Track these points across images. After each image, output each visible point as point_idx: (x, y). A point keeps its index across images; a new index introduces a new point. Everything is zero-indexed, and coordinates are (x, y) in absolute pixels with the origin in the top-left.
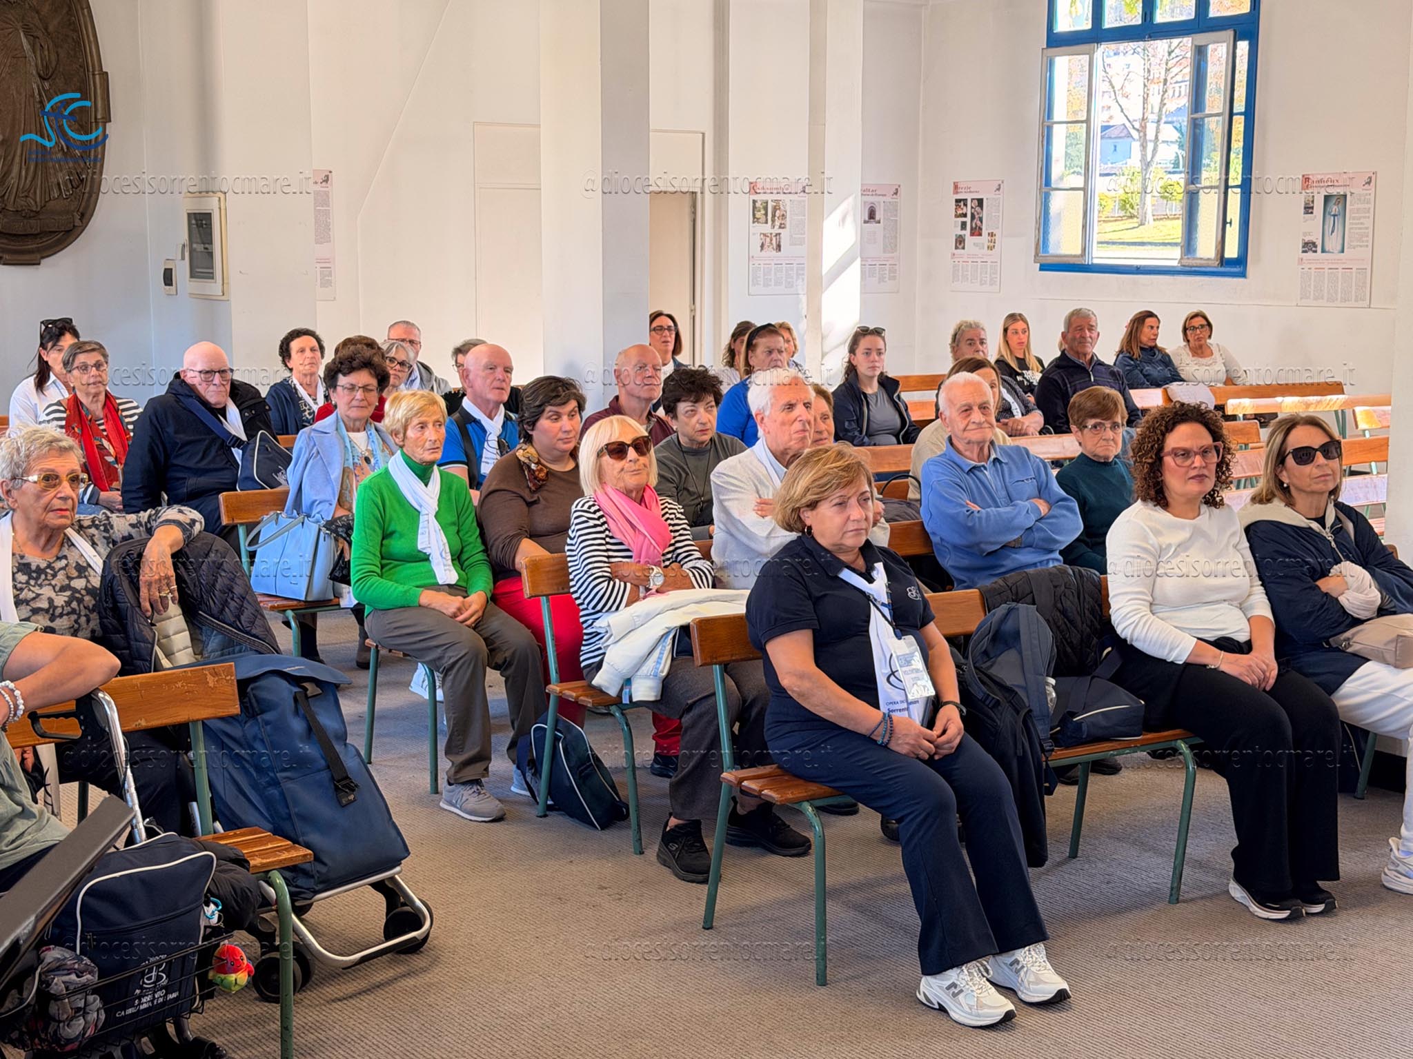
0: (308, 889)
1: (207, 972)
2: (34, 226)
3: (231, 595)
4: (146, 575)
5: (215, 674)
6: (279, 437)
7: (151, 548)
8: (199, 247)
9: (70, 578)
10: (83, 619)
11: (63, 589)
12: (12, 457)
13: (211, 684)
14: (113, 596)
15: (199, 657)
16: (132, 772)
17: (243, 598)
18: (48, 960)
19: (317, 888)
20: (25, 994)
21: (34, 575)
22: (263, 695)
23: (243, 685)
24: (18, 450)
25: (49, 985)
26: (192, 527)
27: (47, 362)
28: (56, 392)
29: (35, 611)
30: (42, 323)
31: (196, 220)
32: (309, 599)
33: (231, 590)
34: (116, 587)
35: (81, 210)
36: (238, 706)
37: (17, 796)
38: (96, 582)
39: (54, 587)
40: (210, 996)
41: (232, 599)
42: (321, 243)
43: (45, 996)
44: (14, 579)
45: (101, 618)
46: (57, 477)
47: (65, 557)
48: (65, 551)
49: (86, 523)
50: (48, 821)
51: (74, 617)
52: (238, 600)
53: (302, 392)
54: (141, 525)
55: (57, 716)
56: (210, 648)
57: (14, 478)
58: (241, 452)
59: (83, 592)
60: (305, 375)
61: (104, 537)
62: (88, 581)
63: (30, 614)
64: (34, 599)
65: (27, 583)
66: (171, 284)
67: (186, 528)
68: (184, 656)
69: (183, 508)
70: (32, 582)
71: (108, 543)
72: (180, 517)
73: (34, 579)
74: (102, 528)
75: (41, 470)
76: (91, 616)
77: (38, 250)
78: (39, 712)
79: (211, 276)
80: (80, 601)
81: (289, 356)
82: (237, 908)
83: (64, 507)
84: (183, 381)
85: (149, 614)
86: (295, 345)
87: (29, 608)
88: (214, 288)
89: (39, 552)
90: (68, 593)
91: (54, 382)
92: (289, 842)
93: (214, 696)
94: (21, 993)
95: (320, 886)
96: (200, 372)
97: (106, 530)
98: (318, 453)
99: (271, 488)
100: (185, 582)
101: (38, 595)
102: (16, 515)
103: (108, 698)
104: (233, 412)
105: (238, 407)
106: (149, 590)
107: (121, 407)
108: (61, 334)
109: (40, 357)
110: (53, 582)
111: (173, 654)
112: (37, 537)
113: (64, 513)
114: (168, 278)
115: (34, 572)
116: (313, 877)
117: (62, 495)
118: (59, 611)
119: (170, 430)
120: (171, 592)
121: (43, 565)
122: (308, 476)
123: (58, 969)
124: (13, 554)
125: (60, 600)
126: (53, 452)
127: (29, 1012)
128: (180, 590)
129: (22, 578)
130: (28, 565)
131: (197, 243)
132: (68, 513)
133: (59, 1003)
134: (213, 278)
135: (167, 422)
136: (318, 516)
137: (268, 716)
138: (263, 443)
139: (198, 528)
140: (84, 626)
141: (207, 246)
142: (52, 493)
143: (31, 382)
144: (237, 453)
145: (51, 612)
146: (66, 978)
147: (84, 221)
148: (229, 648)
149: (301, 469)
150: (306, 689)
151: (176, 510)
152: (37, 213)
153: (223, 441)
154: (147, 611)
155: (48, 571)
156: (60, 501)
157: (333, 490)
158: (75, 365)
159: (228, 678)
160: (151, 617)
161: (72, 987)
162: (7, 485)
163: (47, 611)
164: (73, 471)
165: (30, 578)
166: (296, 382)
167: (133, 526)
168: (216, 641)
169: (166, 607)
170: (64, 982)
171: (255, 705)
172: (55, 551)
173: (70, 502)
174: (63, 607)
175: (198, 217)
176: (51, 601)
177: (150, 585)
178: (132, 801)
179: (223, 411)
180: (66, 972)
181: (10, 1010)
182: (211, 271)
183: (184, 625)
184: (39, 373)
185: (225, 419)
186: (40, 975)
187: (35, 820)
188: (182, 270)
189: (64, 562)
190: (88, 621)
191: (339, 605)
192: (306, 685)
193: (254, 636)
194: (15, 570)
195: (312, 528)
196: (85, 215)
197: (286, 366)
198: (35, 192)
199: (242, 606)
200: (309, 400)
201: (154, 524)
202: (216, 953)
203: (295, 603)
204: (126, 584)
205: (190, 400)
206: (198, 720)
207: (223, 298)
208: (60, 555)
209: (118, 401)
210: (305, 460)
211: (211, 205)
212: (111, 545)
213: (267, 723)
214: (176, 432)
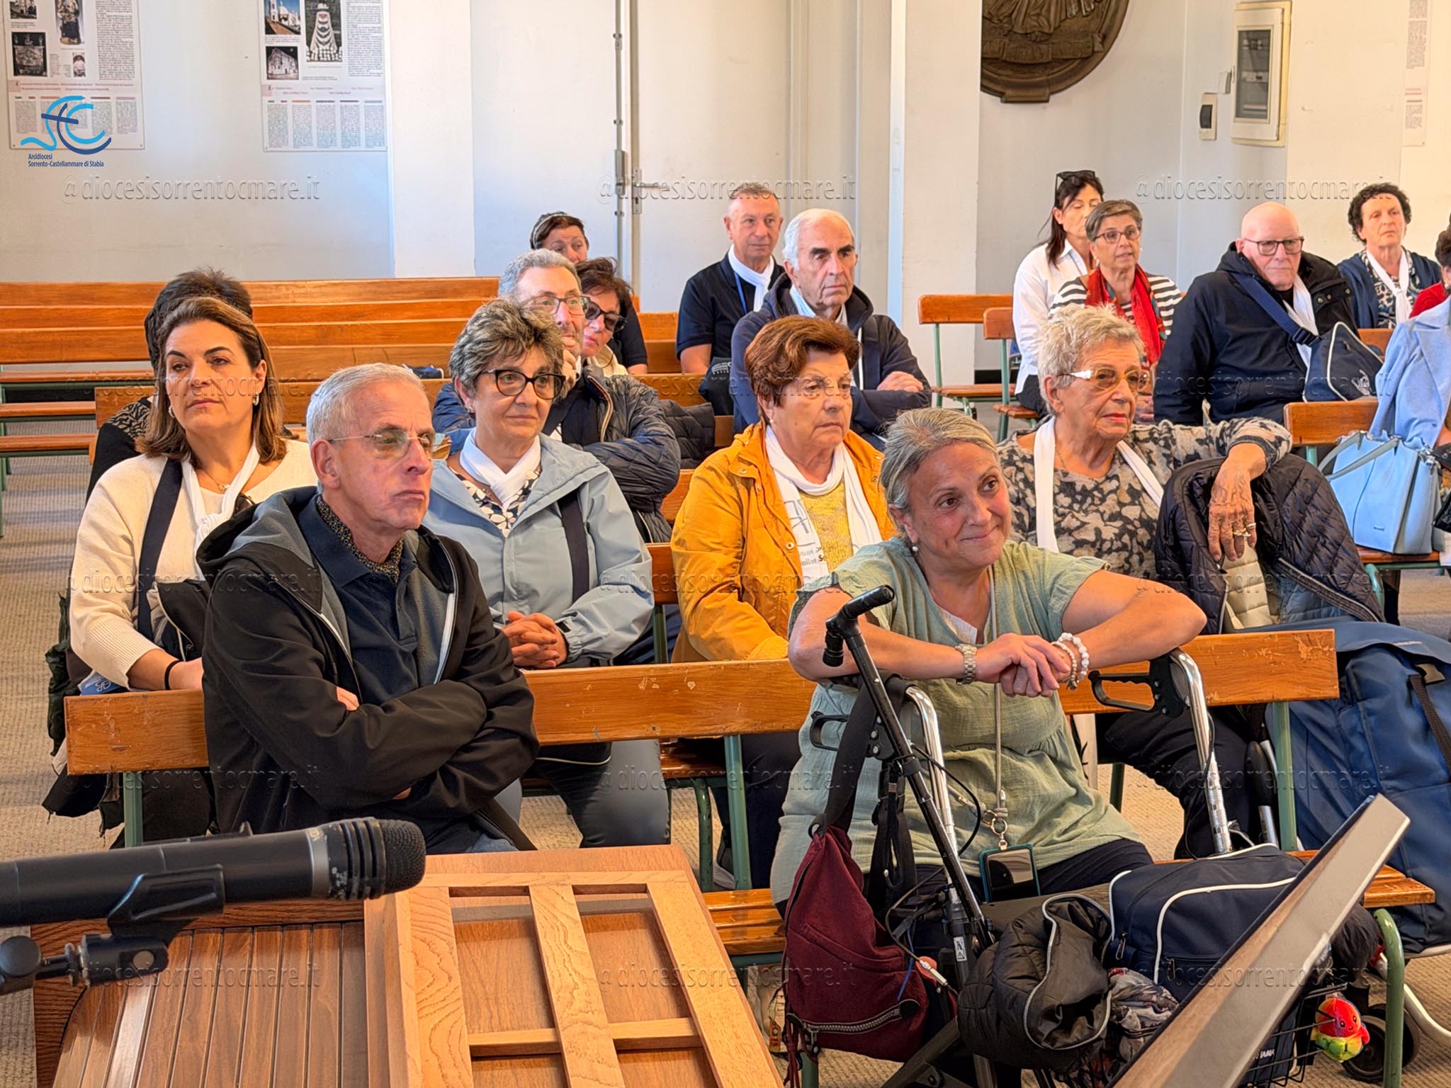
0: (1416, 939)
1: (1311, 1029)
2: (1045, 52)
3: (1322, 540)
4: (1216, 507)
5: (1310, 642)
6: (1359, 331)
7: (1225, 472)
8: (1250, 76)
9: (1121, 504)
10: (1135, 558)
11: (1113, 517)
12: (1060, 347)
13: (1304, 656)
14: (1175, 531)
15: (1275, 618)
16: (1217, 760)
17: (1338, 545)
18: (1120, 985)
19: (1428, 939)
20: (1096, 1024)
21: (1079, 497)
22: (1366, 675)
23: (1344, 658)
24: (1068, 338)
25: (1120, 1018)
26: (1277, 447)
27: (1061, 226)
28: (1073, 266)
29: (1080, 544)
30: (1059, 175)
31: (1249, 40)
32: (1399, 551)
33: (1322, 532)
34: (1178, 520)
35: (1103, 31)
36: (1337, 687)
37: (1070, 774)
38: (1153, 512)
39: (1102, 515)
40: (1310, 1061)
41: (1323, 545)
42: (1412, 67)
43: (1117, 1031)
44: (1055, 502)
45: (1157, 559)
46: (1114, 373)
47: (1116, 477)
48: (1117, 469)
49: (1142, 436)
50: (1106, 810)
51: (1125, 554)
52: (1330, 547)
53: (1379, 271)
54: (1211, 441)
55: (1124, 679)
56: (1289, 608)
57: (1061, 374)
58: (1309, 350)
59: (1137, 524)
60: (1382, 248)
61: (1164, 455)
62: (1143, 510)
63: (1073, 547)
64: (1078, 528)
65: (1070, 507)
66: (1209, 126)
67: (1270, 447)
68: (1258, 614)
69: (1266, 422)
70: (1076, 506)
71: (1168, 462)
72: (1262, 433)
73: (1077, 502)
74: (1162, 443)
75: (1097, 365)
76: (1145, 555)
77: (1049, 84)
78: (1102, 672)
79: (1263, 115)
80: (1133, 534)
81: (1361, 224)
82: (1349, 952)
83: (1120, 412)
84: (1241, 254)
85: (1218, 557)
86: (1368, 207)
87: (1072, 539)
88: (1266, 130)
89: (1085, 468)
90: (1119, 523)
91: (1069, 253)
92: (1401, 875)
93: (1305, 671)
94: (1091, 1021)
95: (1432, 938)
96: (1258, 243)
97: (1167, 446)
98: (1422, 354)
99: (1349, 399)
100: (1264, 519)
101: (1084, 524)
102: (1059, 421)
103: (1191, 662)
104: (1303, 297)
105: (1309, 290)
106: (1220, 527)
107: (1154, 288)
108: (1081, 186)
109: (1054, 219)
110: (1101, 508)
111: (1245, 611)
112: (1085, 450)
113: (1119, 419)
114: (1206, 118)
115: (1079, 493)
116: (1423, 924)
117: (1119, 397)
118: (1107, 546)
119: (1221, 319)
120: (1249, 532)
121: (1090, 486)
122: (1406, 385)
123: (1132, 998)
124: (1055, 470)
125: (1109, 532)
126: (1111, 341)
127: (1098, 1046)
128: (1259, 529)
129: (1065, 500)
130: (1071, 485)
131: (1248, 70)
132: (1124, 420)
133: (1132, 1041)
134: (1265, 117)
135: (1217, 305)
136: (1417, 440)
137: (1374, 704)
138: (1340, 339)
139: (1284, 448)
140: (1136, 566)
141: (1261, 74)
142: (1107, 393)
143: (1042, 252)
144: (1305, 352)
145: (1098, 546)
146: (1142, 1011)
147: (1107, 44)
148: (1315, 610)
149: (1396, 376)
150: (1423, 673)
151: (1257, 424)
152: (1050, 35)
153: (1288, 334)
154: (1217, 553)
155: (1096, 493)
156: (1116, 404)
157: (1440, 406)
158: (1100, 233)
159: (1326, 649)
160: (1221, 562)
161: (1148, 1024)
162: (1052, 383)
163: (1093, 544)
164: (1132, 368)
165: (1075, 501)
166: (1371, 260)
167: (1200, 442)
168: (1298, 598)
169: (1240, 552)
170: (1139, 1016)
171: (1356, 687)
172: (1104, 468)
173: (1127, 405)
174: (1112, 541)
175: (1251, 36)
176: (1098, 532)
177: (1222, 519)
178: (1216, 796)
179: (1289, 296)
180: (1141, 1004)
181: (1079, 1041)
182: (1263, 107)
183: (1259, 574)
184: (1053, 240)
185: (1292, 305)
186: (1112, 1001)
187: (1090, 808)
188: (1225, 107)
189: (1114, 484)
190: (1141, 561)
191: (1438, 561)
192: (1424, 667)
193: (1349, 595)
194: (1057, 491)
195: (1408, 457)
196: (1107, 36)
197: (1358, 237)
198: (1049, 11)
199: (1336, 555)
200: (1389, 282)
201: (1227, 440)
202: (1320, 1008)
203: (1379, 555)
204: (1191, 516)
205: (1248, 280)
206: (1284, 701)
207: (1277, 144)
208: (1110, 474)
209: (1151, 280)
210: (1403, 363)
211: (1271, 19)
212: (1172, 466)
213: (1370, 713)
214: (1228, 321)
